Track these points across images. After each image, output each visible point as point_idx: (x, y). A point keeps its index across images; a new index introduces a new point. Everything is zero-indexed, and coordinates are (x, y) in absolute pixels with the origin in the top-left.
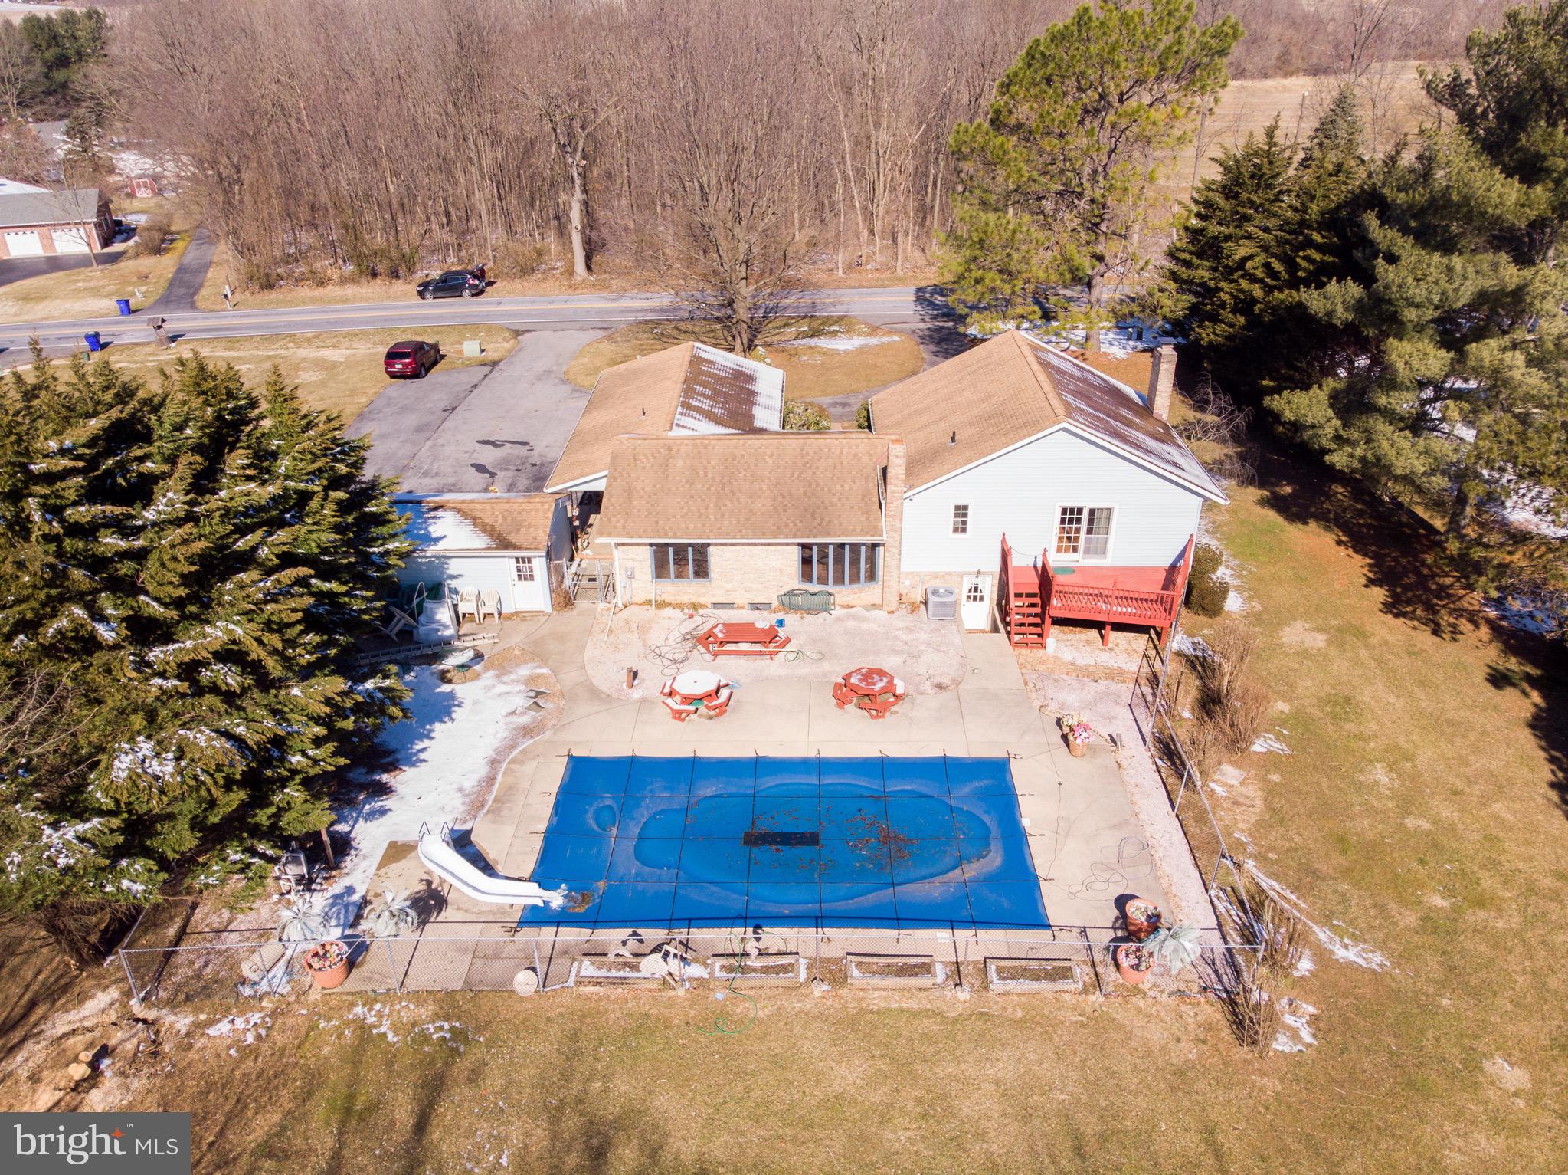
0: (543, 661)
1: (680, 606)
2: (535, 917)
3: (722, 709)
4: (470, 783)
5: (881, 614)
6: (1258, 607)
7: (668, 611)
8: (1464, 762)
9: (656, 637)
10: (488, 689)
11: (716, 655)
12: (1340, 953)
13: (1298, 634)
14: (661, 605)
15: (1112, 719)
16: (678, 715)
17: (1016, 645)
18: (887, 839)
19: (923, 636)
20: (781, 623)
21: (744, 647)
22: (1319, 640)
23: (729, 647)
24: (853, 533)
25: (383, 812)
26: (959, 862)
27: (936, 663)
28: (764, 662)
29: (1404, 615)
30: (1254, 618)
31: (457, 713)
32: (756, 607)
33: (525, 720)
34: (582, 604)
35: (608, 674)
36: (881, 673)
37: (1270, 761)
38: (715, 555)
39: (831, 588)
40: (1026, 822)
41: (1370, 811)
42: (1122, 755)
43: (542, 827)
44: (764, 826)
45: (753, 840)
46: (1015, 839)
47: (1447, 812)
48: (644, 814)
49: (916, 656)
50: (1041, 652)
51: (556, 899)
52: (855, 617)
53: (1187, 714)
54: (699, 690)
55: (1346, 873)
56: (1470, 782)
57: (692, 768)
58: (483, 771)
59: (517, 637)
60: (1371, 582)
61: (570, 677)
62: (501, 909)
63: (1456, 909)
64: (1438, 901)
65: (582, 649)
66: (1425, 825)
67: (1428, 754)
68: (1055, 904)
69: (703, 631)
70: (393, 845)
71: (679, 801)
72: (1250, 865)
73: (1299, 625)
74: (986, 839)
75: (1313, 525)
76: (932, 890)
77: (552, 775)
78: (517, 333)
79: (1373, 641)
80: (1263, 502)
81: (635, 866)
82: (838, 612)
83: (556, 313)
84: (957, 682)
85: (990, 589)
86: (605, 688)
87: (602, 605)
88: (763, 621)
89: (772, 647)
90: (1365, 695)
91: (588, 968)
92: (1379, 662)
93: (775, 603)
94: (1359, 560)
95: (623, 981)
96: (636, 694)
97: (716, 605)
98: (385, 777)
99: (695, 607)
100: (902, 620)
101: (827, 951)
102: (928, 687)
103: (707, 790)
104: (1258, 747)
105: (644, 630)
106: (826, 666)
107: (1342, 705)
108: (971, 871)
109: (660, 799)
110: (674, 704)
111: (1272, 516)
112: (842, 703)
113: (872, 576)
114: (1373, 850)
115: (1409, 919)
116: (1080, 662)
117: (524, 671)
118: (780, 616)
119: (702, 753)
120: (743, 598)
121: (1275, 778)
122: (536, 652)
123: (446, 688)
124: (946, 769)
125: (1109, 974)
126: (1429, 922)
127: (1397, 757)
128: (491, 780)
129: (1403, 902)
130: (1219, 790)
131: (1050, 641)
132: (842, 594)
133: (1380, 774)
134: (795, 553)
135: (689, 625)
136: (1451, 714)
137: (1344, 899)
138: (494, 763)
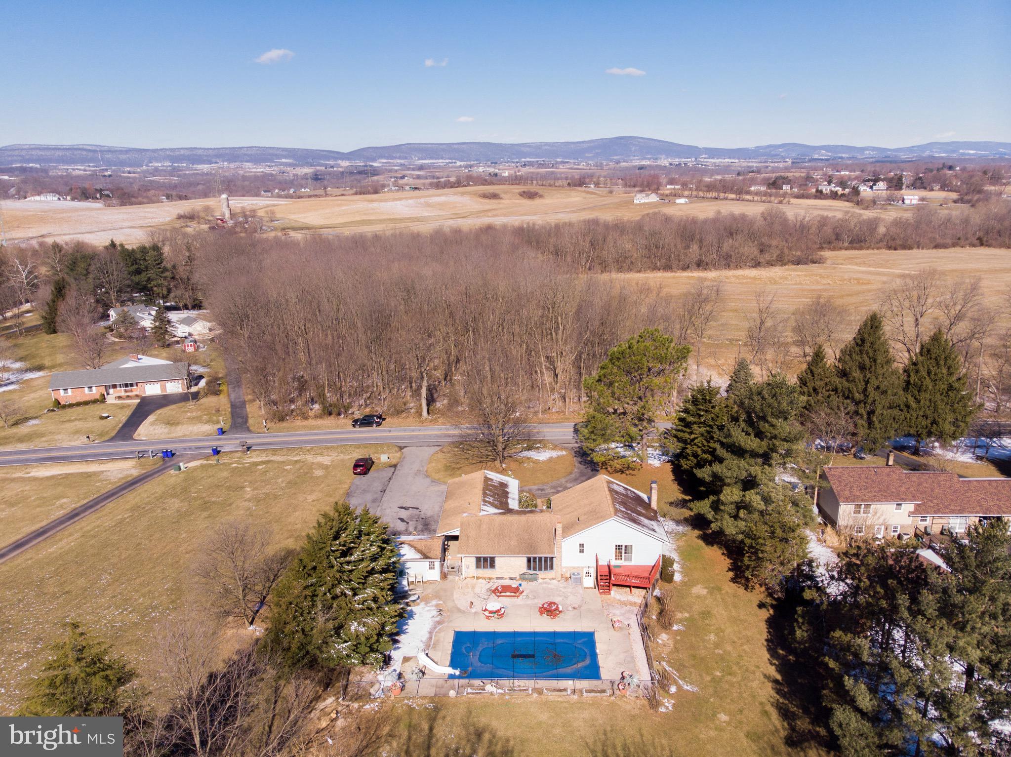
0: (440, 599)
1: (485, 579)
2: (452, 677)
3: (502, 615)
4: (424, 639)
5: (555, 582)
6: (686, 579)
7: (481, 580)
8: (740, 632)
9: (477, 590)
10: (423, 608)
11: (498, 596)
12: (685, 687)
13: (699, 590)
14: (478, 578)
15: (629, 619)
16: (487, 617)
17: (601, 593)
18: (555, 656)
19: (569, 590)
20: (520, 585)
21: (508, 594)
22: (705, 592)
23: (503, 594)
24: (545, 553)
25: (399, 648)
26: (577, 662)
27: (573, 600)
28: (515, 599)
29: (737, 582)
30: (684, 583)
31: (415, 617)
32: (511, 579)
33: (438, 619)
34: (450, 578)
35: (463, 604)
36: (554, 603)
37: (678, 632)
38: (497, 560)
39: (537, 572)
40: (598, 651)
41: (706, 648)
42: (631, 631)
43: (450, 652)
44: (517, 653)
45: (514, 656)
46: (594, 655)
47: (729, 648)
48: (480, 648)
49: (566, 597)
50: (609, 596)
51: (457, 672)
52: (546, 583)
53: (654, 617)
54: (494, 609)
55: (693, 666)
56: (739, 639)
57: (494, 635)
58: (427, 636)
59: (430, 590)
60: (730, 570)
61: (450, 604)
62: (441, 675)
63: (723, 676)
64: (718, 674)
65: (452, 594)
66: (721, 652)
67: (729, 630)
68: (604, 673)
69: (493, 588)
70: (404, 658)
71: (491, 645)
72: (664, 664)
73: (699, 586)
74: (585, 656)
75: (715, 547)
76: (569, 670)
77: (450, 637)
78: (401, 448)
79: (723, 592)
80: (699, 537)
81: (479, 664)
82: (540, 581)
83: (417, 437)
84: (580, 606)
85: (593, 572)
86: (462, 608)
87: (457, 578)
88: (514, 584)
89: (518, 594)
90: (715, 612)
91: (469, 690)
92: (723, 599)
93: (518, 577)
94: (729, 561)
95: (480, 693)
96: (473, 610)
97: (497, 578)
98: (397, 638)
99: (490, 579)
100: (562, 584)
101: (537, 686)
102: (570, 608)
103: (499, 642)
104: (675, 628)
105: (473, 587)
106: (536, 601)
107: (706, 614)
108: (580, 665)
109: (484, 645)
110: (487, 613)
111: (701, 543)
112: (542, 613)
113: (552, 568)
114: (703, 659)
115: (708, 678)
116: (622, 599)
117: (434, 602)
118: (520, 582)
119: (497, 630)
120: (507, 576)
121: (678, 638)
122: (437, 596)
123: (409, 608)
124: (574, 635)
125: (617, 692)
126: (714, 680)
127: (719, 631)
128: (431, 638)
129: (708, 674)
130: (660, 642)
131: (612, 592)
132: (542, 574)
133: (712, 637)
134: (525, 560)
135: (488, 586)
136: (742, 617)
137: (691, 673)
138: (430, 633)
